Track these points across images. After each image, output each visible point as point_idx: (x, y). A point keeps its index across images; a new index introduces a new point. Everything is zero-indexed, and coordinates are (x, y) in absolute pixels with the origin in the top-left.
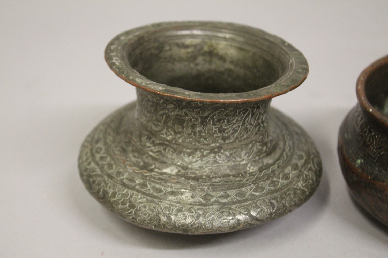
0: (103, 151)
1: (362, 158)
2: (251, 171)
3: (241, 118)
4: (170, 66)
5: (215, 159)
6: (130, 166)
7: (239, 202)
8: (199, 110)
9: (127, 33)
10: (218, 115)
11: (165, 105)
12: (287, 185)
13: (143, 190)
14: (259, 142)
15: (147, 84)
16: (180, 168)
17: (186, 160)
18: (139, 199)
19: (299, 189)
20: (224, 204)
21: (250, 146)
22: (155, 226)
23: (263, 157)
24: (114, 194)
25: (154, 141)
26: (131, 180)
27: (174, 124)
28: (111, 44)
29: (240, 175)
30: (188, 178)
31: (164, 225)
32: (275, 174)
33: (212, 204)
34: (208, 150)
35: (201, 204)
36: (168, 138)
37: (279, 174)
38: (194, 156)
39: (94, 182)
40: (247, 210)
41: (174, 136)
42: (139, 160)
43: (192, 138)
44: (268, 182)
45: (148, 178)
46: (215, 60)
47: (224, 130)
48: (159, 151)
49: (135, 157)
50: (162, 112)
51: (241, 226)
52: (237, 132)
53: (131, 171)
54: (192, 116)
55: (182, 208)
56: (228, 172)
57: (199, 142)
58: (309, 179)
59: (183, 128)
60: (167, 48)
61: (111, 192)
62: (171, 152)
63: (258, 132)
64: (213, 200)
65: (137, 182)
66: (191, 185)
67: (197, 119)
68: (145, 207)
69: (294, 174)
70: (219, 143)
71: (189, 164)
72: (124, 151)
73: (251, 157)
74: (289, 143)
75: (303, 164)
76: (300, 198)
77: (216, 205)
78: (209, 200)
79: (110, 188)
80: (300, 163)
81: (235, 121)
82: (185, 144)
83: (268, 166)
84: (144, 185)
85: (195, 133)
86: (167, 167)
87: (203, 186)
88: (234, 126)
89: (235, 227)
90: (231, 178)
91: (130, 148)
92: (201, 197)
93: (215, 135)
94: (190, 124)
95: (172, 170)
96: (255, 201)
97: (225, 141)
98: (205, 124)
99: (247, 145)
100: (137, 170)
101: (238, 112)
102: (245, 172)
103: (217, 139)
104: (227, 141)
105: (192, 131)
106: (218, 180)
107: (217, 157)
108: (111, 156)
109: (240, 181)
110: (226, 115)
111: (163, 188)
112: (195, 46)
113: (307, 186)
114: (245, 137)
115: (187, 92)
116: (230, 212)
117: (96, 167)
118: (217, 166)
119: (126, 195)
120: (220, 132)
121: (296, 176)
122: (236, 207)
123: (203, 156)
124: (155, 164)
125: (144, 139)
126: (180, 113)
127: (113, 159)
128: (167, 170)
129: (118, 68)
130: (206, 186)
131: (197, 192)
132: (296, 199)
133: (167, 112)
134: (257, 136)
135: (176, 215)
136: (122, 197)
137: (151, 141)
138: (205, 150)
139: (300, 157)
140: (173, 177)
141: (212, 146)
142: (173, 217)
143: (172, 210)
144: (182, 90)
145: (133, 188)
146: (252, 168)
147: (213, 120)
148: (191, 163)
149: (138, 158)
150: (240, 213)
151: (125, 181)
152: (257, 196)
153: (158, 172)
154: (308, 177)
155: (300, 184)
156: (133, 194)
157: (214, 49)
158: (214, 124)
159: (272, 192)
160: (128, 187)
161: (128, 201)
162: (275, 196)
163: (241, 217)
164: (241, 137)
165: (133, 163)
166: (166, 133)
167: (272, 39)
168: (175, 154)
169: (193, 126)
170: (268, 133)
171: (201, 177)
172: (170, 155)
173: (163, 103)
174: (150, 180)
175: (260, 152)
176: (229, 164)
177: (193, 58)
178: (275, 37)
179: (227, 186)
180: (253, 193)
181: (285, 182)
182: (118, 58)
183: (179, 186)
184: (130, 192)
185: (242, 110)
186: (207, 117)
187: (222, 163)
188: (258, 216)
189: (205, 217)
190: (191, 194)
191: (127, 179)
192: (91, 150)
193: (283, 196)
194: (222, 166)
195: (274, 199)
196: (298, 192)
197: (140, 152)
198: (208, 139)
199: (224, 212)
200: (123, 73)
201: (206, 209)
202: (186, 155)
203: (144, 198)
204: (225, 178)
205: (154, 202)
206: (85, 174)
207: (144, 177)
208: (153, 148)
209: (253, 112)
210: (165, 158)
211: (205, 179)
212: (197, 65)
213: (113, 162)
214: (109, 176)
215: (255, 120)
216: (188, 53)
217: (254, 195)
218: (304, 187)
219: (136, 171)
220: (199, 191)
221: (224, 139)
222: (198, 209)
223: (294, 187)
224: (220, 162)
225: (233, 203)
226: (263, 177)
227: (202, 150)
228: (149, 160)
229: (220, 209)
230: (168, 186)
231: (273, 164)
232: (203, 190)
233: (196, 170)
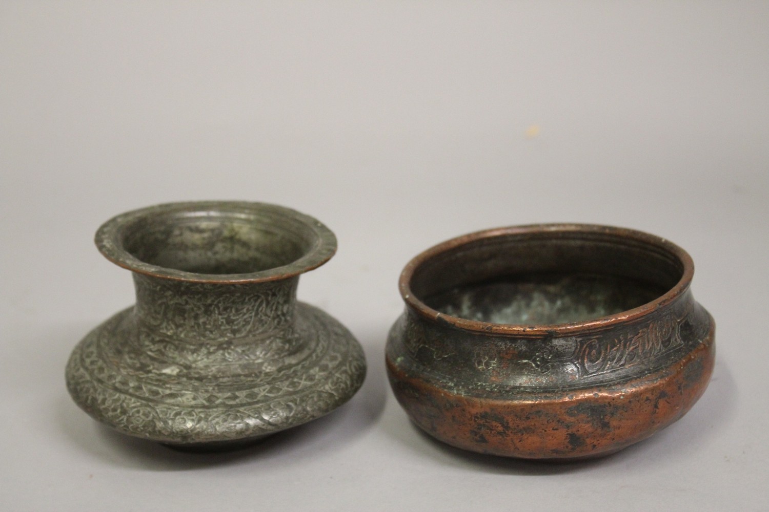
0: (95, 355)
1: (403, 355)
2: (268, 370)
3: (253, 306)
4: (181, 254)
5: (223, 357)
6: (124, 368)
7: (249, 404)
8: (200, 295)
9: (126, 215)
10: (224, 303)
11: (163, 292)
12: (311, 387)
13: (137, 394)
14: (280, 338)
15: (138, 266)
16: (182, 368)
17: (190, 358)
18: (132, 403)
19: (326, 393)
20: (231, 406)
21: (268, 342)
22: (150, 433)
23: (285, 356)
24: (104, 401)
25: (153, 339)
26: (125, 383)
27: (174, 316)
28: (105, 226)
29: (253, 375)
30: (190, 378)
31: (160, 432)
32: (296, 375)
33: (217, 406)
34: (215, 345)
35: (204, 407)
36: (169, 333)
37: (302, 375)
38: (199, 353)
39: (81, 390)
40: (257, 413)
41: (175, 331)
42: (135, 361)
43: (195, 331)
44: (287, 383)
45: (144, 380)
46: (237, 247)
47: (233, 321)
48: (159, 350)
49: (131, 358)
50: (160, 302)
51: (251, 431)
52: (249, 324)
53: (125, 373)
54: (194, 304)
55: (181, 411)
56: (239, 371)
57: (204, 336)
58: (341, 382)
59: (185, 319)
60: (177, 232)
61: (100, 398)
62: (172, 350)
63: (278, 327)
64: (218, 402)
65: (132, 385)
66: (194, 385)
67: (199, 308)
68: (138, 412)
69: (322, 376)
70: (227, 337)
71: (192, 363)
72: (119, 352)
73: (269, 355)
74: (323, 343)
75: (335, 366)
76: (326, 402)
77: (221, 407)
78: (214, 402)
79: (99, 394)
80: (331, 365)
81: (245, 310)
82: (188, 339)
83: (290, 366)
84: (139, 388)
85: (198, 325)
86: (167, 367)
87: (207, 386)
88: (245, 317)
89: (243, 432)
90: (242, 378)
91: (127, 349)
92: (205, 399)
93: (223, 328)
94: (193, 314)
95: (173, 371)
96: (268, 403)
97: (235, 335)
98: (209, 313)
99: (263, 341)
100: (132, 372)
101: (247, 299)
102: (260, 372)
103: (225, 332)
104: (238, 336)
105: (195, 323)
106: (225, 380)
107: (226, 355)
108: (103, 359)
109: (253, 381)
110: (233, 302)
111: (160, 390)
112: (212, 230)
113: (336, 390)
114: (260, 331)
115: (183, 273)
116: (237, 415)
117: (85, 373)
118: (227, 365)
119: (118, 400)
120: (228, 323)
121: (323, 378)
122: (245, 410)
123: (209, 353)
124: (153, 365)
125: (142, 337)
126: (180, 301)
127: (105, 362)
128: (167, 371)
129: (108, 250)
130: (210, 386)
131: (200, 393)
132: (321, 403)
133: (165, 300)
134: (277, 330)
135: (173, 420)
136: (113, 403)
137: (150, 338)
138: (212, 346)
139: (334, 358)
140: (173, 378)
141: (220, 341)
142: (170, 422)
143: (170, 414)
144: (177, 272)
145: (126, 392)
146: (269, 367)
147: (219, 308)
148: (195, 361)
149: (134, 359)
150: (249, 416)
151: (117, 385)
152: (272, 397)
153: (156, 374)
154: (340, 380)
155: (328, 387)
156: (126, 398)
157: (236, 234)
158: (220, 314)
159: (291, 394)
160: (120, 391)
161: (119, 407)
162: (293, 398)
163: (252, 422)
164: (255, 331)
165: (128, 364)
166: (166, 328)
167: (303, 220)
168: (177, 352)
169: (196, 317)
170: (293, 329)
171: (206, 377)
172: (171, 353)
173: (161, 290)
174: (146, 383)
175: (280, 351)
176: (240, 362)
177: (210, 245)
178: (308, 217)
179: (236, 386)
180: (267, 394)
181: (309, 383)
182: (110, 240)
183: (179, 387)
184: (123, 396)
185: (252, 297)
186: (210, 305)
187: (232, 361)
188: (271, 420)
189: (207, 421)
190: (192, 396)
191: (120, 382)
192: (81, 355)
193: (305, 398)
194: (233, 365)
195: (291, 401)
196: (324, 395)
197: (137, 352)
198: (214, 333)
199: (230, 415)
200: (113, 255)
201: (209, 412)
202: (190, 353)
203: (138, 402)
204: (234, 378)
205: (150, 406)
206: (72, 382)
207: (139, 379)
208: (152, 347)
209: (267, 300)
210: (165, 357)
211: (210, 379)
212: (215, 253)
213: (104, 365)
214: (100, 381)
215: (271, 310)
216: (204, 239)
217: (267, 396)
218: (332, 390)
219: (131, 374)
220: (202, 392)
221: (234, 332)
222: (200, 412)
223: (319, 390)
224: (230, 360)
225: (242, 405)
226: (281, 377)
227: (208, 346)
228: (148, 361)
229: (226, 411)
230: (167, 388)
231: (297, 364)
232: (207, 391)
233: (201, 369)
